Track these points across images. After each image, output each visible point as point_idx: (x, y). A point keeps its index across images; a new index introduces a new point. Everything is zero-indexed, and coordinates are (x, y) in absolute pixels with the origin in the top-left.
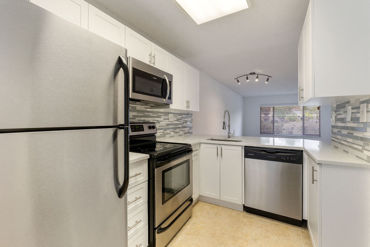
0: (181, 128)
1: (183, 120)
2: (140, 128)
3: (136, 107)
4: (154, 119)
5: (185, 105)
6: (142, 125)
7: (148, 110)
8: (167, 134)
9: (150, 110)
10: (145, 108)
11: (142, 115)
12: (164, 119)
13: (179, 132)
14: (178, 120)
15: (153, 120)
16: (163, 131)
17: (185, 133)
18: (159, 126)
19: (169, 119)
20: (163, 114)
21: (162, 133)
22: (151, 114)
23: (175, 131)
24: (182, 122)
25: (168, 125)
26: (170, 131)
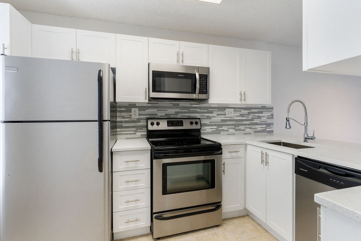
0: (249, 125)
1: (253, 116)
2: (179, 123)
3: (179, 104)
4: (202, 114)
5: (239, 97)
6: (182, 121)
7: (193, 106)
8: (223, 130)
9: (198, 106)
10: (190, 104)
11: (187, 111)
12: (218, 115)
13: (245, 130)
14: (242, 115)
15: (201, 116)
16: (216, 127)
17: (255, 132)
18: (210, 122)
19: (225, 115)
20: (217, 110)
21: (215, 130)
22: (198, 110)
23: (236, 128)
24: (250, 118)
25: (222, 121)
26: (228, 128)
